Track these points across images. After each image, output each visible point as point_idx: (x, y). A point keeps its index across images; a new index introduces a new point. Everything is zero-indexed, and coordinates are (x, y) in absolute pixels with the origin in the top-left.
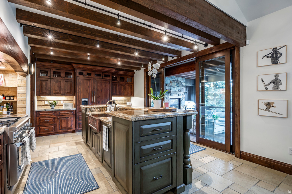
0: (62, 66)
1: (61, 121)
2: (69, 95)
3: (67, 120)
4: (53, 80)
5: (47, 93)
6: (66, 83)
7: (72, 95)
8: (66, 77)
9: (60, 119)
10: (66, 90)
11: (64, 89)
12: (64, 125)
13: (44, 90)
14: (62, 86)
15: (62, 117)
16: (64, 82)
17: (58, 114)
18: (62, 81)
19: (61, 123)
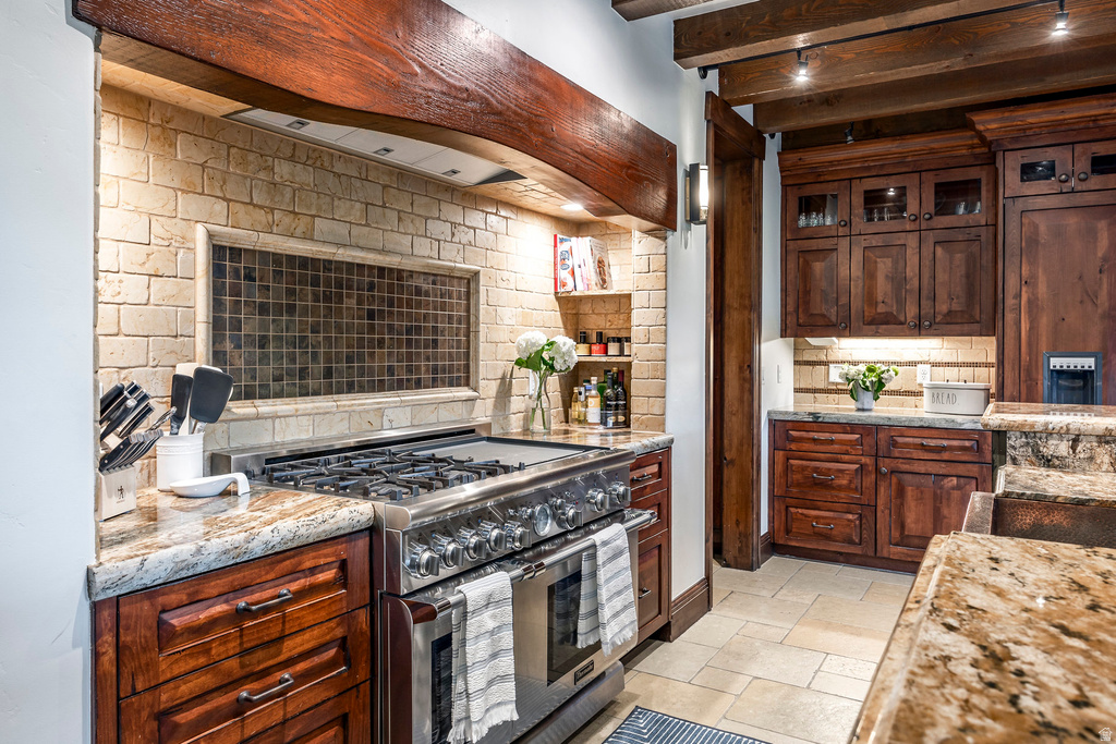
0: (916, 144)
1: (901, 492)
2: (957, 327)
3: (935, 494)
4: (864, 244)
5: (834, 319)
6: (939, 250)
7: (976, 327)
8: (943, 209)
9: (894, 480)
10: (941, 293)
11: (924, 293)
12: (917, 521)
13: (819, 307)
14: (911, 270)
15: (905, 467)
16: (927, 250)
17: (883, 444)
18: (912, 241)
19: (902, 504)
